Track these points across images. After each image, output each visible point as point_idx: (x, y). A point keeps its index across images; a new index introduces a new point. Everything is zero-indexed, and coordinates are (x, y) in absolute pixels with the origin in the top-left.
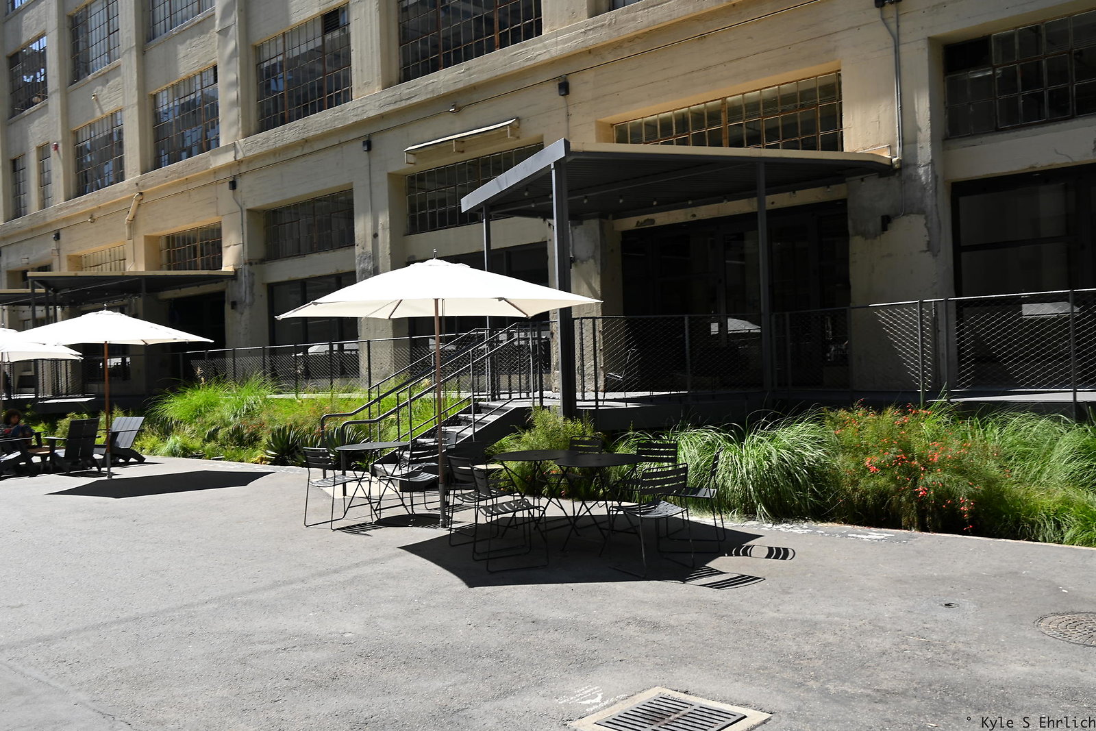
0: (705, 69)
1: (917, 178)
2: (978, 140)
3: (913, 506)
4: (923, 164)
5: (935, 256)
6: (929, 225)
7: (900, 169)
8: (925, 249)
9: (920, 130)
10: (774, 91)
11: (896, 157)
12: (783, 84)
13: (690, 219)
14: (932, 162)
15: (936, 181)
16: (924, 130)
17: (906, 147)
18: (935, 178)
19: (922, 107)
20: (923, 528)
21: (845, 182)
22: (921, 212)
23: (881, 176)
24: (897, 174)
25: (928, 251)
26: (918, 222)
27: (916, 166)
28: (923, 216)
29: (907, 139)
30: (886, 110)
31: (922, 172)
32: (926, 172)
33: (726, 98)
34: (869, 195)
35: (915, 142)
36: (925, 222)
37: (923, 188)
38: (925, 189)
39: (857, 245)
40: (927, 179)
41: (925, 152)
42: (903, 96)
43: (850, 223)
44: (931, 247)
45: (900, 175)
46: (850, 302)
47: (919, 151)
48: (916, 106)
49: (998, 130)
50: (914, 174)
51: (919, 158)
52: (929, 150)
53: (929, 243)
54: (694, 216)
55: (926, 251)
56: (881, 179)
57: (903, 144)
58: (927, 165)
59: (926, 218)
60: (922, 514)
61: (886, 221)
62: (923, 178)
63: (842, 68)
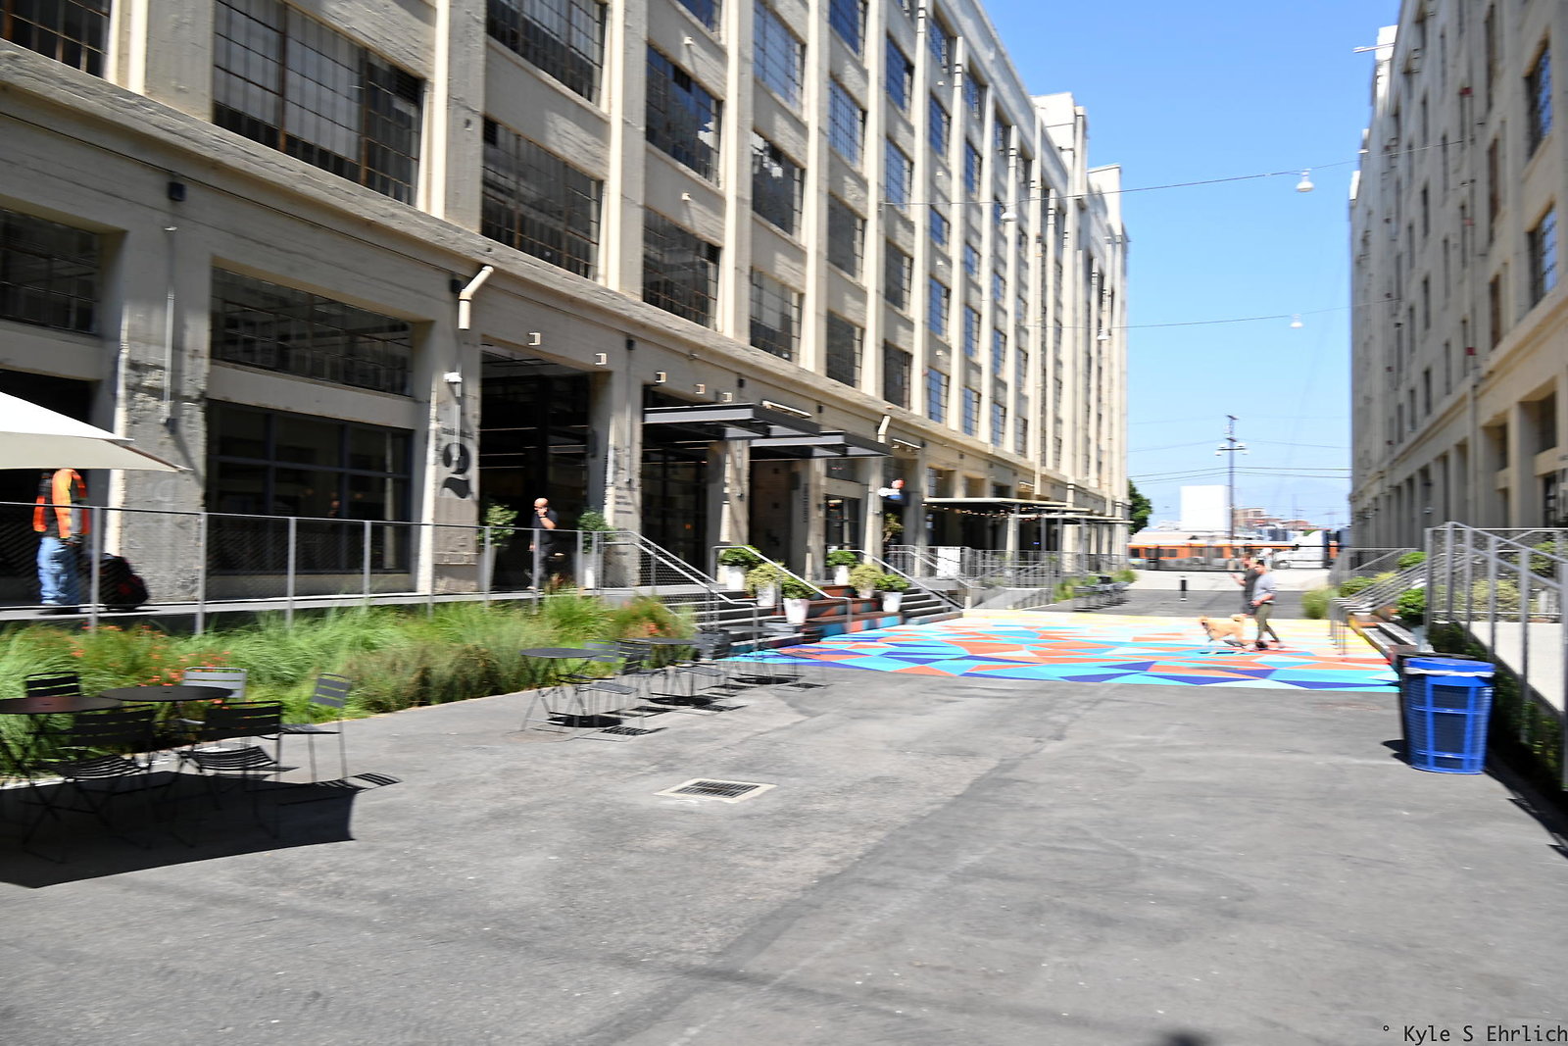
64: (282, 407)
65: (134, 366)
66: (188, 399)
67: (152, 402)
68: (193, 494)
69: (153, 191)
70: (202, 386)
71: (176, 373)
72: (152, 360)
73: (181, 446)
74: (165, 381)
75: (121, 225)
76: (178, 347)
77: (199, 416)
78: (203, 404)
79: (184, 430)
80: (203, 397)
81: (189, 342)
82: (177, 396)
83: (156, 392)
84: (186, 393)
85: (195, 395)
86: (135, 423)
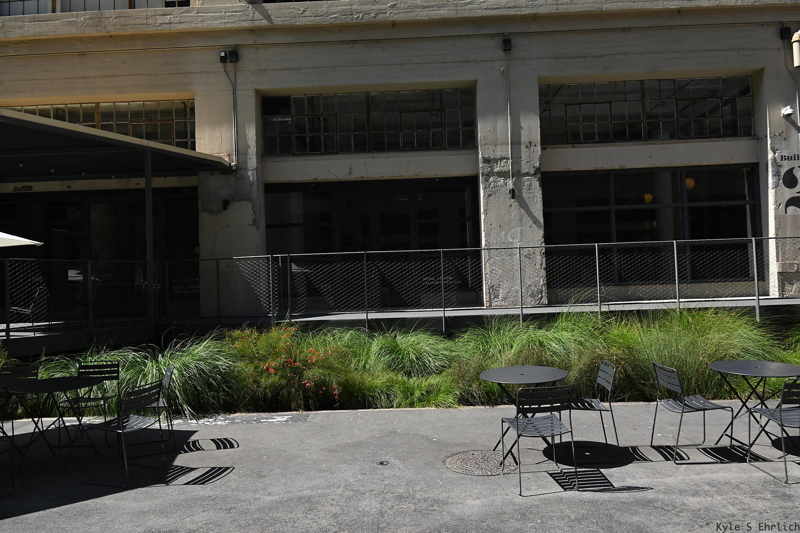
0: (84, 78)
1: (247, 177)
2: (284, 159)
3: (300, 394)
4: (251, 169)
5: (258, 229)
6: (254, 209)
7: (236, 171)
8: (252, 224)
9: (250, 147)
10: (140, 105)
11: (233, 162)
12: (147, 101)
13: (65, 189)
14: (256, 169)
15: (259, 181)
16: (252, 147)
17: (240, 156)
18: (258, 179)
19: (251, 135)
20: (308, 409)
21: (196, 175)
22: (249, 200)
23: (222, 174)
24: (234, 174)
25: (254, 225)
26: (248, 206)
27: (247, 170)
28: (251, 203)
29: (241, 151)
30: (226, 131)
31: (250, 174)
32: (253, 174)
33: (99, 103)
34: (213, 184)
35: (246, 154)
36: (252, 206)
37: (251, 185)
38: (252, 185)
39: (204, 218)
40: (253, 179)
41: (252, 162)
42: (238, 123)
43: (200, 202)
44: (255, 223)
45: (236, 174)
46: (199, 256)
47: (248, 160)
48: (247, 132)
49: (294, 155)
50: (245, 175)
51: (248, 165)
52: (255, 160)
53: (254, 220)
54: (70, 187)
55: (252, 225)
56: (223, 176)
57: (238, 154)
58: (254, 170)
59: (252, 204)
60: (306, 398)
61: (226, 204)
62: (251, 178)
63: (196, 98)
64: (617, 167)
65: (487, 161)
66: (527, 174)
67: (501, 181)
68: (538, 235)
69: (492, 49)
70: (537, 165)
71: (516, 159)
72: (498, 154)
73: (523, 205)
74: (508, 166)
75: (472, 78)
76: (516, 143)
77: (536, 184)
78: (540, 176)
79: (525, 195)
80: (538, 170)
81: (524, 138)
82: (517, 174)
83: (502, 174)
84: (524, 170)
85: (532, 171)
86: (490, 195)
